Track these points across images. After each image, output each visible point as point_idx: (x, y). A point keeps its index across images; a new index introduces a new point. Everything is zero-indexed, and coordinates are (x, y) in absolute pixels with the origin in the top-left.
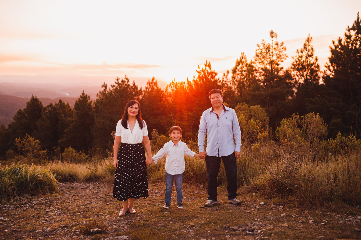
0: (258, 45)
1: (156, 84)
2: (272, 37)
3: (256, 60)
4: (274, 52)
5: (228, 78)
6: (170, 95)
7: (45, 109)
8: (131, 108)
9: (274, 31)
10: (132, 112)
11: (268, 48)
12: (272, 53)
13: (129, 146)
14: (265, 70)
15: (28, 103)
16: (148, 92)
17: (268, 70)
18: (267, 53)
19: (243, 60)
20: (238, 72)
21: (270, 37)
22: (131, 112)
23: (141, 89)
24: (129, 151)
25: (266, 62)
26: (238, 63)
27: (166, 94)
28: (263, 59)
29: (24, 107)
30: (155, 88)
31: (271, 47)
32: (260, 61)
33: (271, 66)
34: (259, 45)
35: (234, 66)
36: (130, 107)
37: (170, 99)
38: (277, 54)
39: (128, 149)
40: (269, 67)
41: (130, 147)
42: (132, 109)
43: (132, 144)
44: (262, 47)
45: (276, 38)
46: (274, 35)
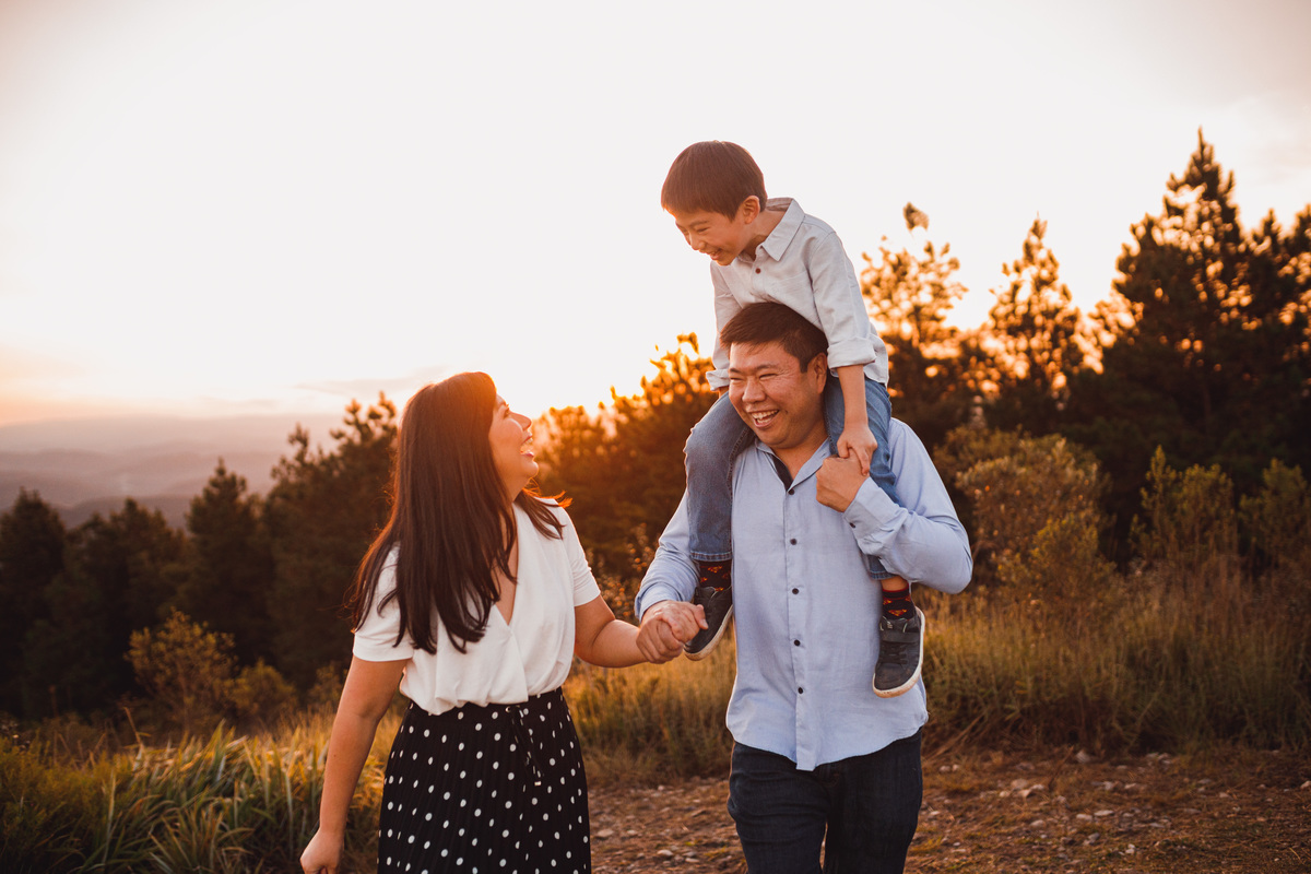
0: (865, 257)
4: (922, 277)
7: (74, 537)
11: (901, 267)
12: (916, 279)
14: (895, 340)
17: (905, 341)
18: (898, 280)
25: (896, 312)
28: (886, 304)
31: (910, 261)
32: (877, 309)
33: (917, 325)
34: (869, 255)
38: (931, 285)
40: (908, 329)
44: (878, 262)
45: (926, 226)
46: (916, 219)
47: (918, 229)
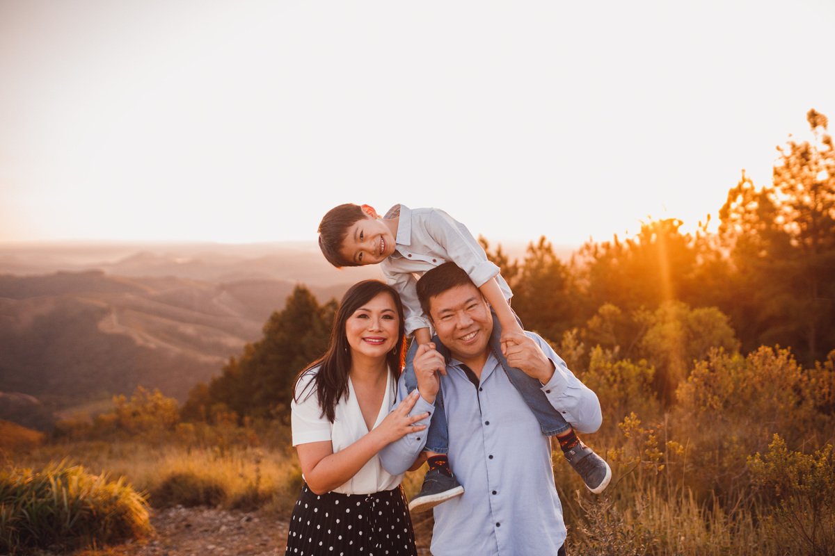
0: (778, 148)
1: (549, 250)
2: (815, 125)
3: (776, 184)
4: (822, 162)
5: (709, 230)
6: (583, 274)
7: (322, 311)
8: (363, 316)
9: (818, 111)
10: (366, 335)
11: (805, 155)
12: (816, 163)
13: (353, 507)
14: (799, 206)
15: (289, 299)
16: (531, 270)
17: (807, 208)
18: (802, 165)
19: (746, 186)
20: (733, 216)
21: (808, 125)
22: (364, 339)
23: (516, 262)
24: (355, 530)
25: (800, 187)
26: (733, 195)
27: (572, 272)
28: (793, 182)
29: (281, 306)
30: (548, 259)
31: (812, 150)
32: (785, 185)
33: (815, 198)
34: (781, 147)
35: (725, 201)
36: (358, 312)
37: (584, 284)
38: (828, 168)
39: (351, 518)
40: (807, 199)
41: (356, 511)
42: (365, 323)
43: (365, 496)
44: (788, 152)
45: (825, 126)
46: (818, 120)
47: (820, 128)
